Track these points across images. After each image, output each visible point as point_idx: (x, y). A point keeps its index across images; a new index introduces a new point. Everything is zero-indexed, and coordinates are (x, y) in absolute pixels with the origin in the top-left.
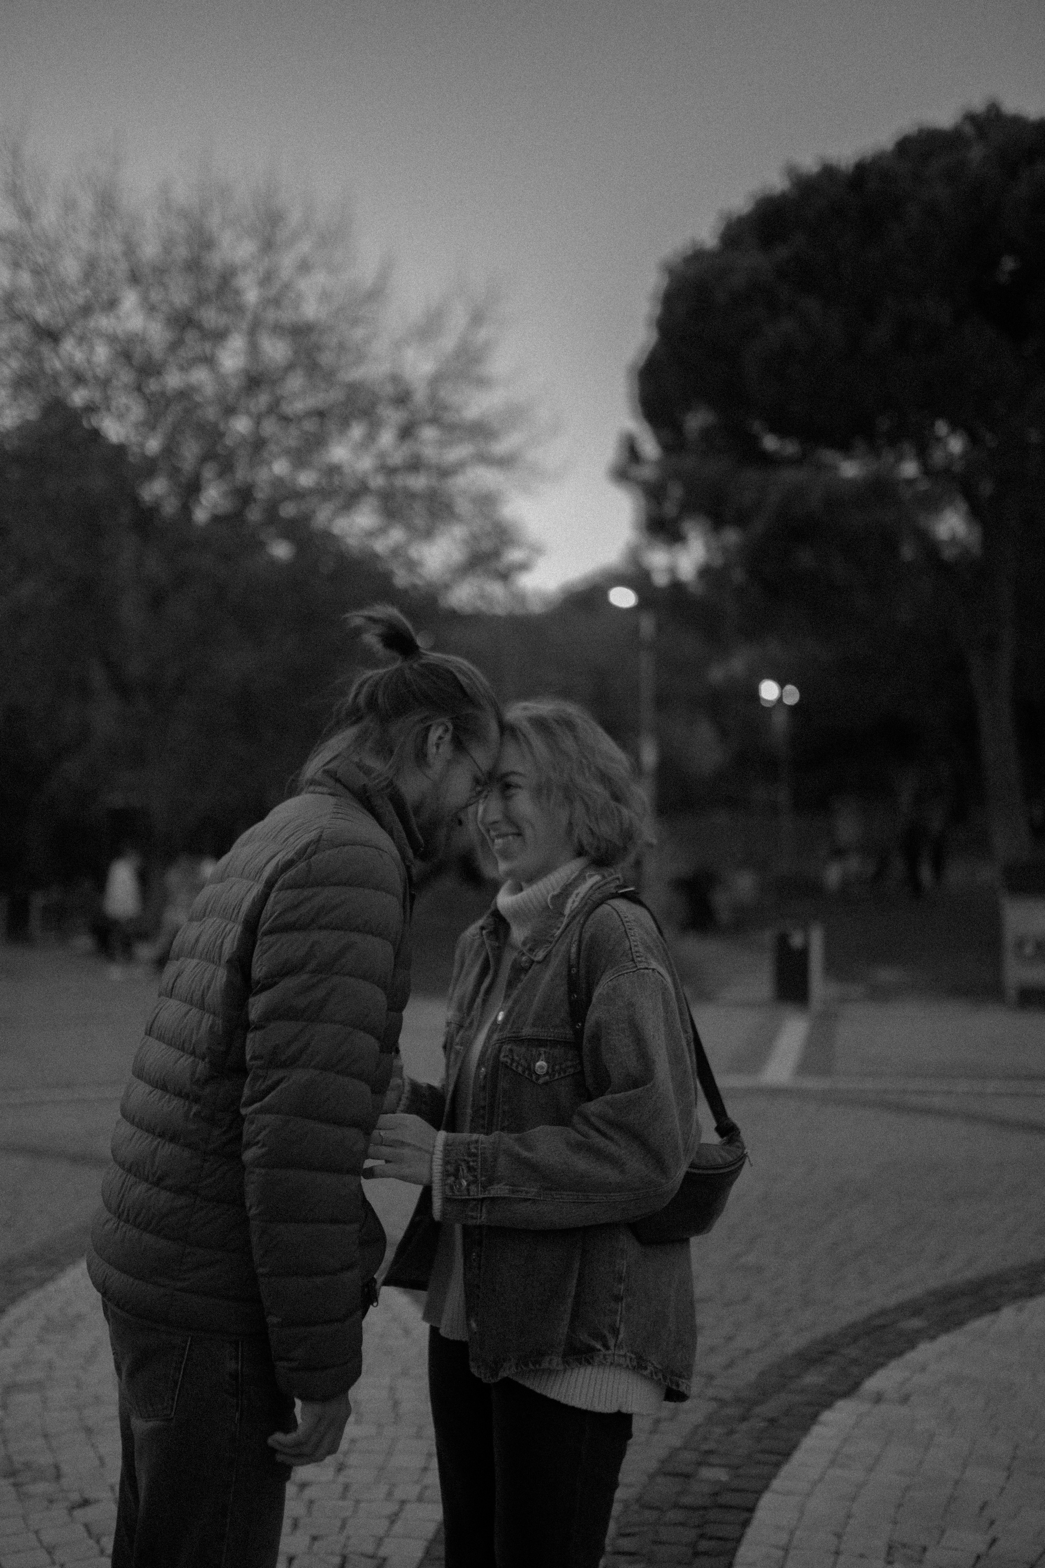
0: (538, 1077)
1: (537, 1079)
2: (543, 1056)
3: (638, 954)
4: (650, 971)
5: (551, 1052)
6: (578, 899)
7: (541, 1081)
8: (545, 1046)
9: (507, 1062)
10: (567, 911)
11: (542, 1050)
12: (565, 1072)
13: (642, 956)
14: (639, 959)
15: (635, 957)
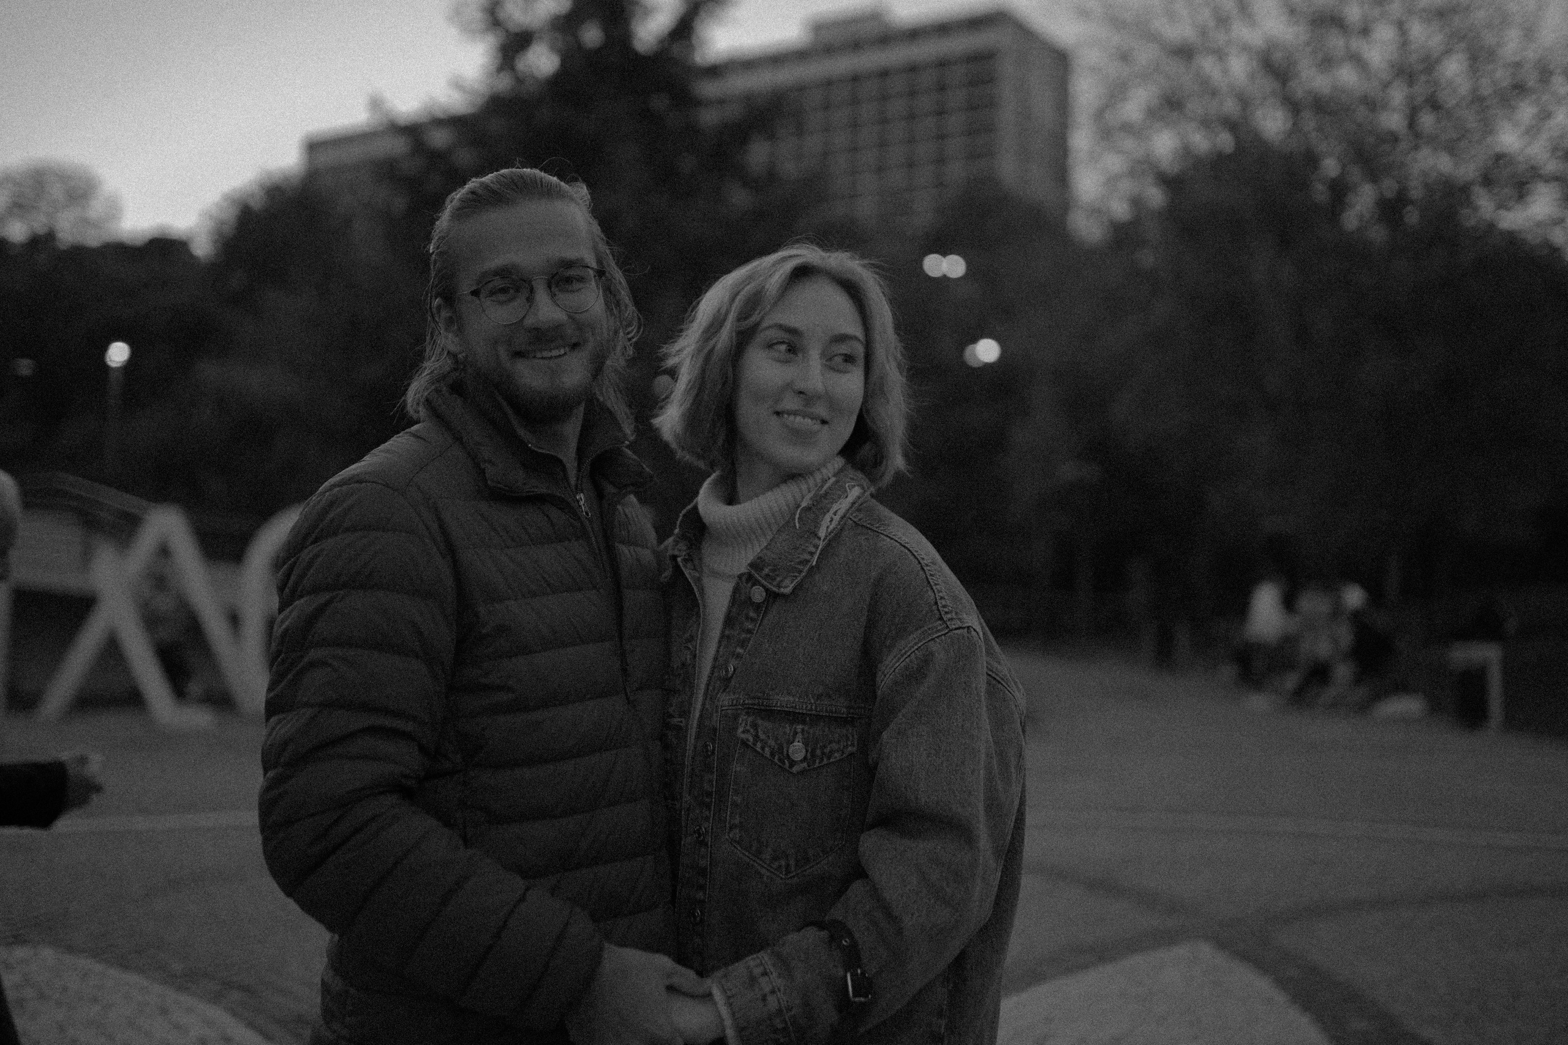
0: (793, 763)
1: (791, 766)
2: (800, 736)
3: (946, 610)
4: (966, 630)
5: (811, 731)
6: (837, 518)
7: (795, 769)
8: (804, 722)
9: (748, 740)
10: (822, 533)
11: (799, 727)
12: (829, 758)
13: (951, 612)
14: (949, 616)
15: (943, 613)
